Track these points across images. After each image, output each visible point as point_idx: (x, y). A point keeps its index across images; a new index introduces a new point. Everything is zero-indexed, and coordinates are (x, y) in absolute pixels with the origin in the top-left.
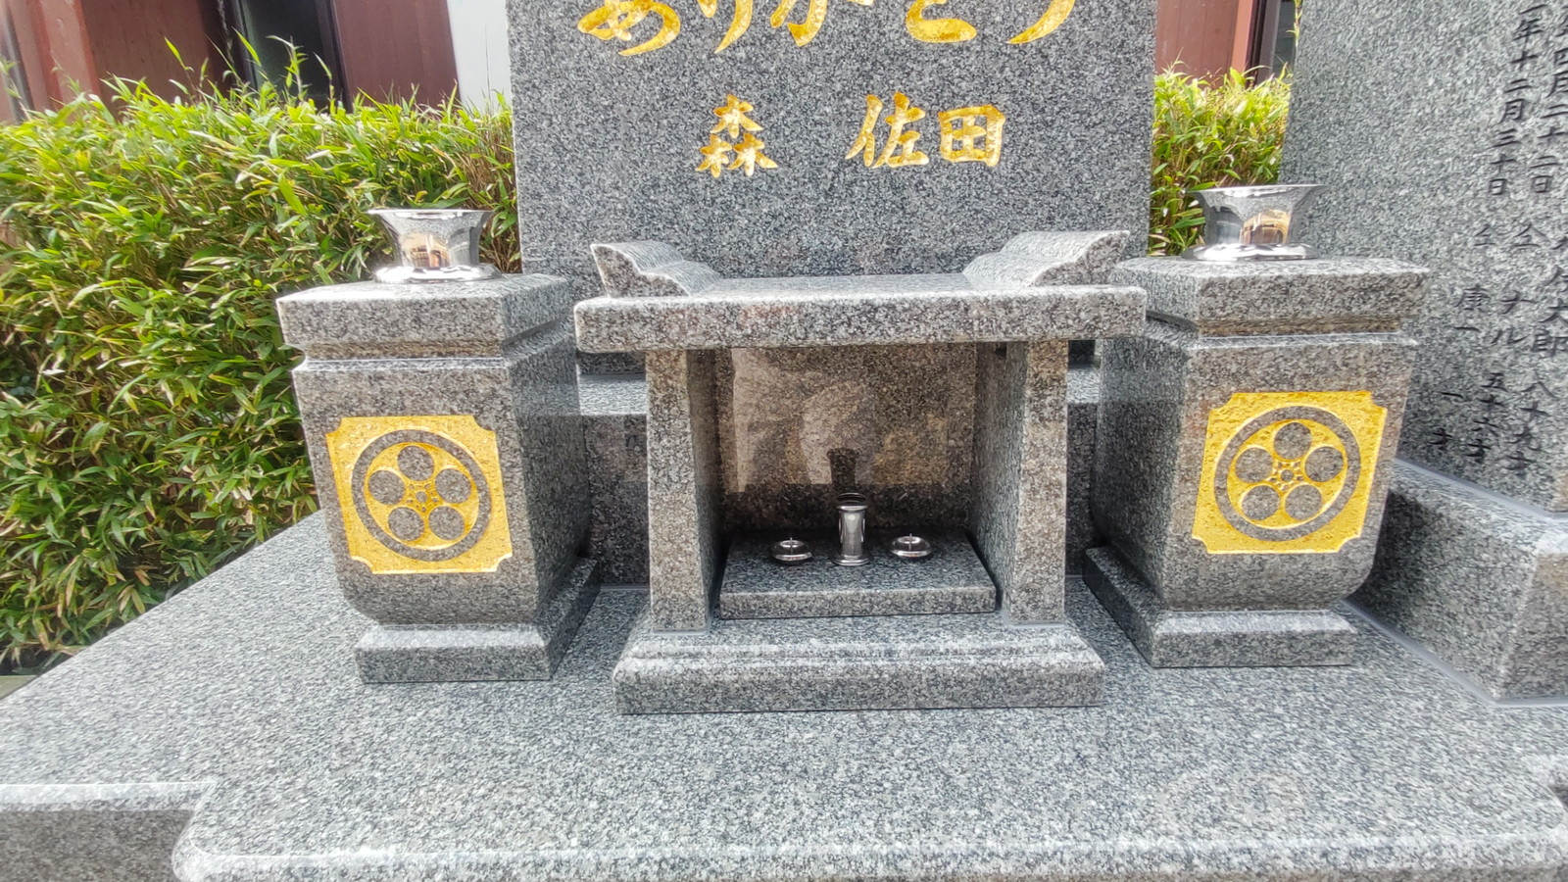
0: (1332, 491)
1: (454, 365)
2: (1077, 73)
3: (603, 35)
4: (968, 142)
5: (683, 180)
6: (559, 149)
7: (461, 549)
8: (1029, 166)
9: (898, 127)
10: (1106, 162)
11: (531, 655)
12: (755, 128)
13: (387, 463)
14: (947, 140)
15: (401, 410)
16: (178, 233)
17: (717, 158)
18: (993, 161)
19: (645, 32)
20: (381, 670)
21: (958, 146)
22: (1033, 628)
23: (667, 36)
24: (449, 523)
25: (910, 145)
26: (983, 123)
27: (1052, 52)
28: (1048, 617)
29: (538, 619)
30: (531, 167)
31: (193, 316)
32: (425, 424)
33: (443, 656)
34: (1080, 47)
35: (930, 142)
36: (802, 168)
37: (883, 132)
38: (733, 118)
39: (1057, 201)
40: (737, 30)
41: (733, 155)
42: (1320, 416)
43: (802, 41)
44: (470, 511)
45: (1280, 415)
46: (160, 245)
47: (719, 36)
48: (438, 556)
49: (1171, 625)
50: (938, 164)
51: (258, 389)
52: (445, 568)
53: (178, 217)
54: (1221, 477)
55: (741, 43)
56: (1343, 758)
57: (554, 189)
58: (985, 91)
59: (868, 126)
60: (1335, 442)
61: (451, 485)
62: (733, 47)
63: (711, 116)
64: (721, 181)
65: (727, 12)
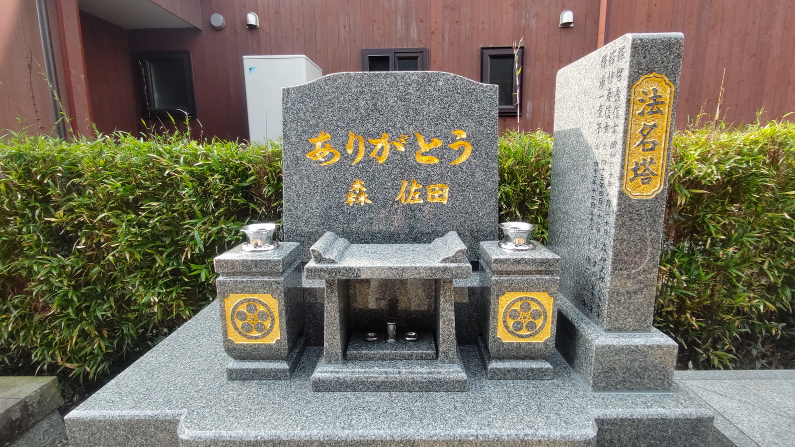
0: (539, 322)
1: (266, 279)
2: (473, 174)
3: (315, 159)
4: (436, 195)
5: (339, 206)
6: (298, 195)
7: (264, 336)
8: (457, 204)
9: (413, 190)
10: (483, 203)
11: (284, 371)
12: (364, 189)
13: (243, 309)
14: (430, 194)
15: (249, 292)
16: (139, 192)
17: (351, 199)
18: (445, 202)
19: (329, 158)
20: (234, 376)
21: (433, 197)
22: (446, 365)
23: (337, 159)
24: (261, 327)
25: (417, 196)
26: (442, 190)
27: (464, 167)
28: (452, 362)
29: (287, 359)
30: (288, 201)
31: (140, 225)
32: (256, 297)
33: (255, 371)
34: (474, 166)
35: (424, 196)
36: (380, 203)
37: (408, 192)
38: (357, 186)
39: (467, 216)
40: (359, 158)
41: (357, 198)
42: (533, 299)
43: (381, 162)
44: (268, 324)
45: (521, 299)
46: (131, 197)
47: (353, 160)
48: (256, 338)
49: (494, 365)
50: (426, 203)
51: (164, 255)
52: (258, 342)
53: (139, 186)
54: (505, 316)
55: (361, 162)
56: (534, 408)
57: (296, 208)
58: (442, 179)
59: (403, 189)
60: (538, 308)
61: (262, 316)
62: (358, 164)
63: (349, 186)
64: (353, 207)
65: (356, 152)
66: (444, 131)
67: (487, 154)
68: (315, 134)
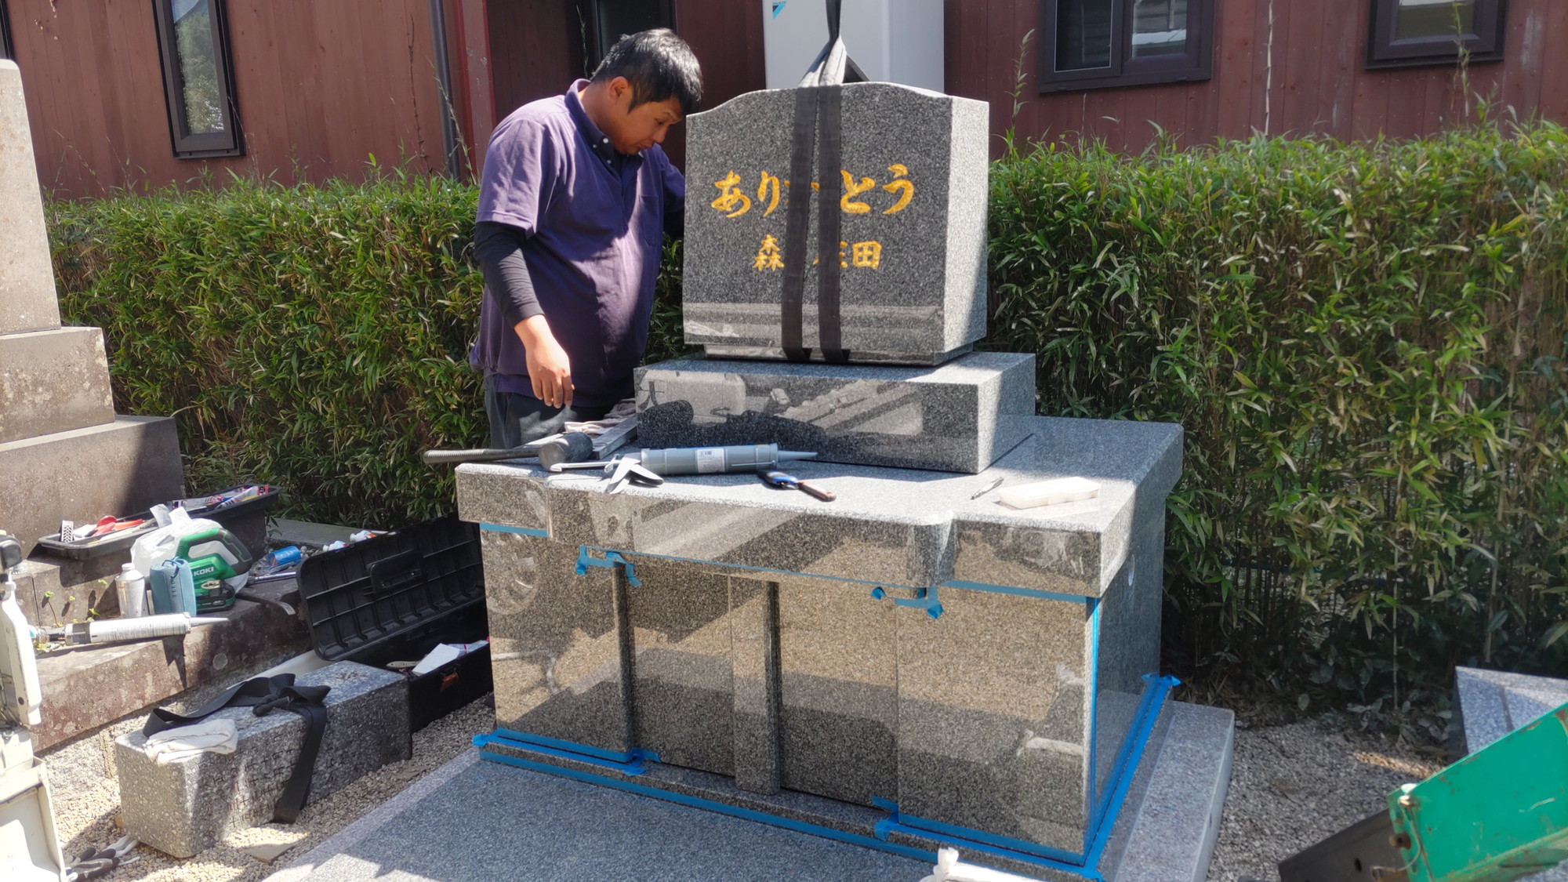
2: (914, 227)
3: (720, 209)
4: (865, 257)
5: (747, 271)
6: (700, 256)
8: (891, 269)
12: (777, 249)
14: (857, 255)
17: (761, 262)
18: (875, 266)
19: (737, 207)
21: (861, 259)
23: (746, 208)
26: (872, 249)
27: (903, 217)
34: (915, 215)
38: (768, 244)
39: (903, 286)
40: (774, 207)
41: (767, 261)
47: (765, 209)
50: (851, 267)
55: (774, 212)
57: (697, 274)
58: (873, 234)
62: (770, 214)
63: (760, 245)
64: (762, 272)
65: (769, 199)
66: (879, 166)
67: (934, 197)
68: (722, 175)
